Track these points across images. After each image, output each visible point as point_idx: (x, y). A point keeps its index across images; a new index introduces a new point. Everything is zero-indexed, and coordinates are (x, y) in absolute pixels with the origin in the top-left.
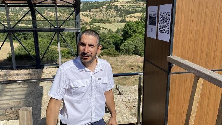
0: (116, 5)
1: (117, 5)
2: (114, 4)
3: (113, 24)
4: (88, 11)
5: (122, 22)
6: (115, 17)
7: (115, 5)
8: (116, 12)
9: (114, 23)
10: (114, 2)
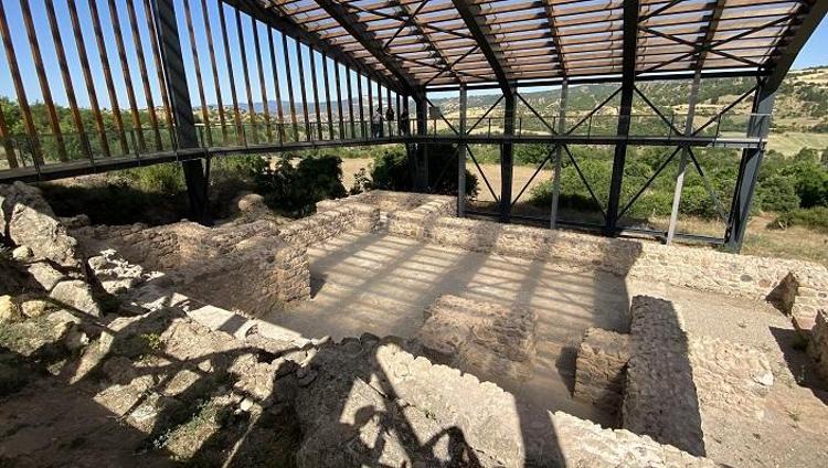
0: (809, 82)
1: (813, 84)
2: (800, 79)
3: (787, 136)
4: (710, 100)
5: (820, 132)
6: (799, 115)
7: (803, 83)
8: (803, 102)
9: (790, 133)
10: (800, 75)
